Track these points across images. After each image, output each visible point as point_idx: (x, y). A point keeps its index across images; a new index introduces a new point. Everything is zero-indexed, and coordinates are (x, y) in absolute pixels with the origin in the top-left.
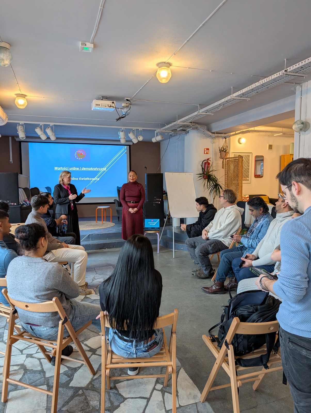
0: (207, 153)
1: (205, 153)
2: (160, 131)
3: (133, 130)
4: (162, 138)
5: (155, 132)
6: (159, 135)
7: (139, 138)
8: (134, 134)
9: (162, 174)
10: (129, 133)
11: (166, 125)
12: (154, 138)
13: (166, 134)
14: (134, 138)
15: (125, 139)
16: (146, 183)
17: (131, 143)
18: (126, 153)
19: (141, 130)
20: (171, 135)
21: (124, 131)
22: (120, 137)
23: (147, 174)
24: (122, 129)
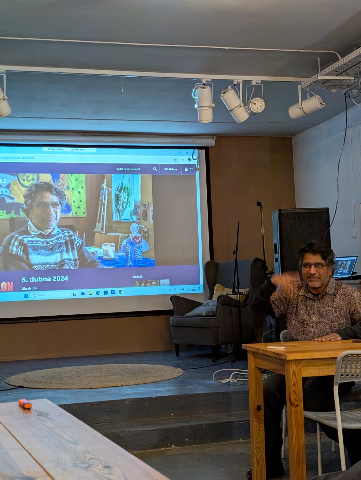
2: (320, 77)
3: (235, 85)
4: (321, 104)
5: (299, 87)
6: (308, 97)
7: (254, 106)
8: (238, 93)
9: (326, 210)
10: (224, 93)
11: (340, 57)
12: (296, 105)
13: (334, 91)
14: (237, 107)
15: (211, 110)
16: (276, 241)
17: (211, 142)
18: (198, 169)
19: (257, 83)
20: (347, 95)
21: (210, 85)
22: (196, 106)
23: (280, 211)
24: (204, 82)
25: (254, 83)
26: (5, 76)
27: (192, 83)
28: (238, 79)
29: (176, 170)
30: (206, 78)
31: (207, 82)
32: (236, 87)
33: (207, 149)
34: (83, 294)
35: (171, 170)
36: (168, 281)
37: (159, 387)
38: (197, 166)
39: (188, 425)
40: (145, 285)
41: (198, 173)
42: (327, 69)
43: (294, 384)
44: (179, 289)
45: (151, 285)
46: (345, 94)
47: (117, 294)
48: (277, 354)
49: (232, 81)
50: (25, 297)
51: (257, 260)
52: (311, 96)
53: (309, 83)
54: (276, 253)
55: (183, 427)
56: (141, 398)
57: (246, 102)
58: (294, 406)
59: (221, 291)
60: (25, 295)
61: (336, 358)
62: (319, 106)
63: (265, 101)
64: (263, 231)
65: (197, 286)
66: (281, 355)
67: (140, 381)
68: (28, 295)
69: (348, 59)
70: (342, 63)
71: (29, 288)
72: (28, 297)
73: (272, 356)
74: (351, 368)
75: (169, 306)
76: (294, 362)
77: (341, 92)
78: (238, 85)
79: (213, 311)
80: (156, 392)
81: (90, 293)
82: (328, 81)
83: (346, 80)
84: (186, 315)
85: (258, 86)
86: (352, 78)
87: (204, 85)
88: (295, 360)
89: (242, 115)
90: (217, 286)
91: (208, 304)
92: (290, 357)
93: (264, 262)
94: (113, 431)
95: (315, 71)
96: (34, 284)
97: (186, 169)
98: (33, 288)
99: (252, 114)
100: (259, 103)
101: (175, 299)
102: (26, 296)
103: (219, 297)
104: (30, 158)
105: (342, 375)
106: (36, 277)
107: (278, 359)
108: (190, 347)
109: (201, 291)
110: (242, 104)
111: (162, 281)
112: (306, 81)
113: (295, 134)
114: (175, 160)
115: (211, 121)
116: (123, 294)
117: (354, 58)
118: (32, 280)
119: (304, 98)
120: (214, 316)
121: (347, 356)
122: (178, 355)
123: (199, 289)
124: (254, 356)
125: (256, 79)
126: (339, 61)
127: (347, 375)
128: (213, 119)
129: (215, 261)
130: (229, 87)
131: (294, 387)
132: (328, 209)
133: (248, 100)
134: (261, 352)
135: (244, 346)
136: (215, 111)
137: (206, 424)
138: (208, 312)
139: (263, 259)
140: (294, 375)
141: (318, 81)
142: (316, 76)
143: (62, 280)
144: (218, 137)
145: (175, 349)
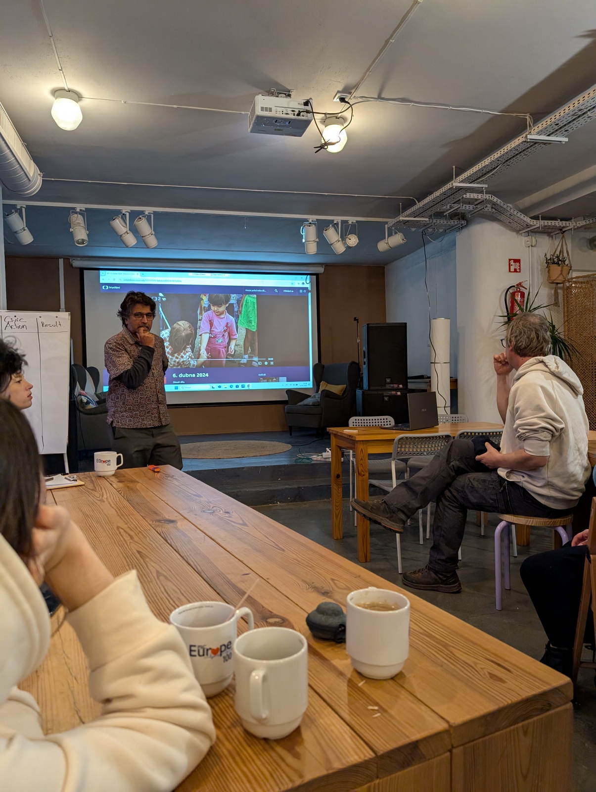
0: (515, 271)
1: (510, 271)
2: (401, 218)
3: (335, 224)
4: (403, 240)
5: (386, 226)
6: (393, 234)
7: (350, 241)
8: (337, 231)
9: (404, 325)
10: (326, 230)
11: (417, 202)
12: (383, 241)
13: (413, 229)
14: (336, 241)
15: (316, 243)
16: (365, 349)
17: (320, 270)
18: (310, 291)
19: (352, 222)
20: (424, 233)
21: (315, 224)
22: (304, 241)
23: (368, 325)
24: (310, 221)
25: (350, 223)
26: (152, 215)
27: (301, 222)
28: (338, 219)
29: (293, 291)
30: (312, 218)
31: (312, 221)
32: (335, 225)
33: (317, 275)
34: (220, 387)
35: (288, 291)
36: (285, 378)
37: (271, 459)
38: (310, 289)
39: (290, 487)
40: (268, 382)
41: (310, 294)
42: (407, 211)
43: (362, 459)
44: (294, 385)
45: (272, 381)
46: (422, 232)
47: (246, 388)
48: (350, 436)
49: (333, 221)
50: (175, 389)
51: (353, 363)
52: (396, 233)
53: (394, 223)
54: (364, 358)
55: (286, 489)
56: (256, 467)
57: (343, 238)
58: (361, 475)
59: (325, 386)
60: (175, 387)
61: (394, 440)
62: (402, 242)
63: (358, 237)
64: (358, 341)
65: (308, 382)
66: (352, 436)
67: (258, 454)
68: (177, 387)
69: (422, 204)
70: (418, 207)
71: (179, 382)
72: (177, 389)
73: (346, 437)
74: (405, 447)
75: (285, 398)
76: (361, 442)
77: (420, 231)
78: (337, 224)
79: (318, 402)
80: (268, 462)
81: (225, 387)
82: (408, 221)
83: (423, 221)
84: (298, 404)
85: (353, 225)
86: (428, 219)
87: (310, 223)
88: (363, 441)
89: (340, 248)
90: (322, 383)
91: (314, 397)
92: (358, 438)
93: (358, 364)
94: (233, 491)
95: (397, 213)
96: (182, 379)
97: (301, 291)
98: (181, 382)
99: (348, 248)
100: (353, 238)
101: (289, 392)
102: (177, 388)
103: (323, 391)
104: (179, 281)
105: (398, 453)
106: (184, 373)
107: (351, 440)
108: (301, 429)
109: (311, 386)
110: (340, 239)
111: (281, 378)
112: (391, 221)
113: (387, 264)
114: (292, 284)
115: (315, 253)
116: (251, 388)
117: (427, 203)
118: (181, 375)
119: (390, 235)
120: (318, 405)
121: (402, 438)
122: (291, 435)
123: (309, 385)
124: (335, 437)
125: (352, 220)
126: (416, 206)
127: (402, 453)
128: (317, 251)
129: (322, 363)
130: (331, 225)
131: (362, 461)
132: (406, 324)
133: (346, 235)
134: (339, 434)
135: (328, 429)
136: (319, 245)
137: (304, 487)
138: (314, 403)
139: (358, 362)
140: (361, 453)
141: (400, 222)
142: (398, 217)
143: (203, 376)
144: (327, 266)
145: (289, 430)
